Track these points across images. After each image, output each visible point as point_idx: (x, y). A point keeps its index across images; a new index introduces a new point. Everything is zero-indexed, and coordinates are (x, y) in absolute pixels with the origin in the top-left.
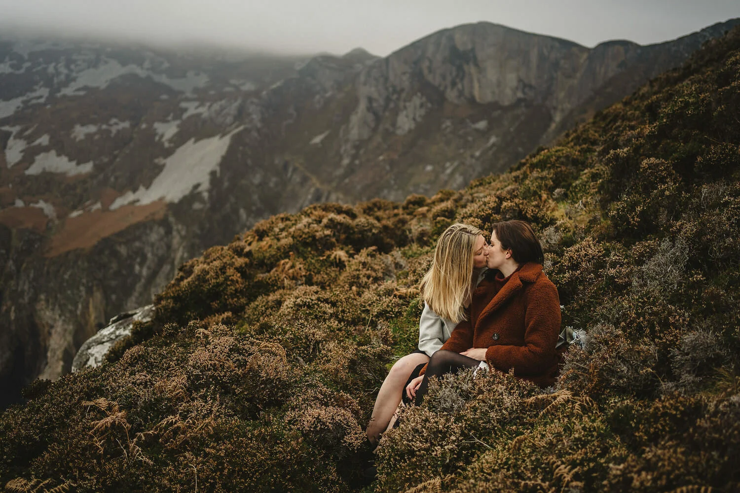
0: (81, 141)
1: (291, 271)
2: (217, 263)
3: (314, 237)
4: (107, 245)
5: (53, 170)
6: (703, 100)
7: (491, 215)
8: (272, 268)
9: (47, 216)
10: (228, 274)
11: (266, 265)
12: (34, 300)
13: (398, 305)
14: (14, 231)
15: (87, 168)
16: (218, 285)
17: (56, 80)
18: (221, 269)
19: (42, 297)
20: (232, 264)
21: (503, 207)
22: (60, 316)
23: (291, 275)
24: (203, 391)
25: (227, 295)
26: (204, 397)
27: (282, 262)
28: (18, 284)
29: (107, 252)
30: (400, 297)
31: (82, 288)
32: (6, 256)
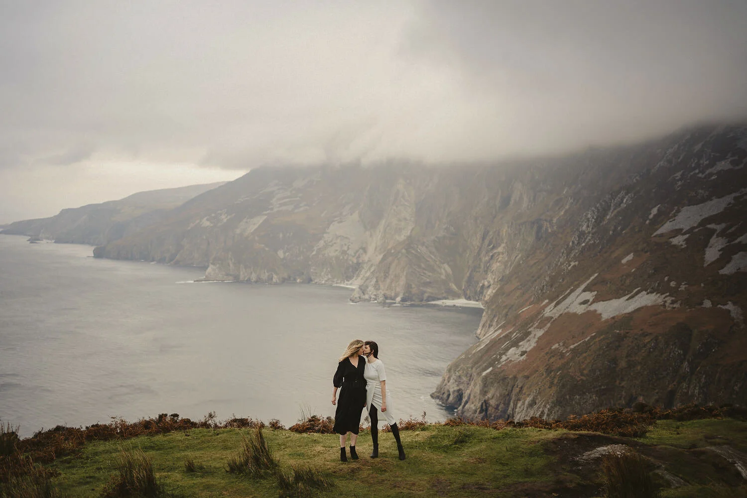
9: (732, 319)
14: (695, 332)
32: (682, 357)
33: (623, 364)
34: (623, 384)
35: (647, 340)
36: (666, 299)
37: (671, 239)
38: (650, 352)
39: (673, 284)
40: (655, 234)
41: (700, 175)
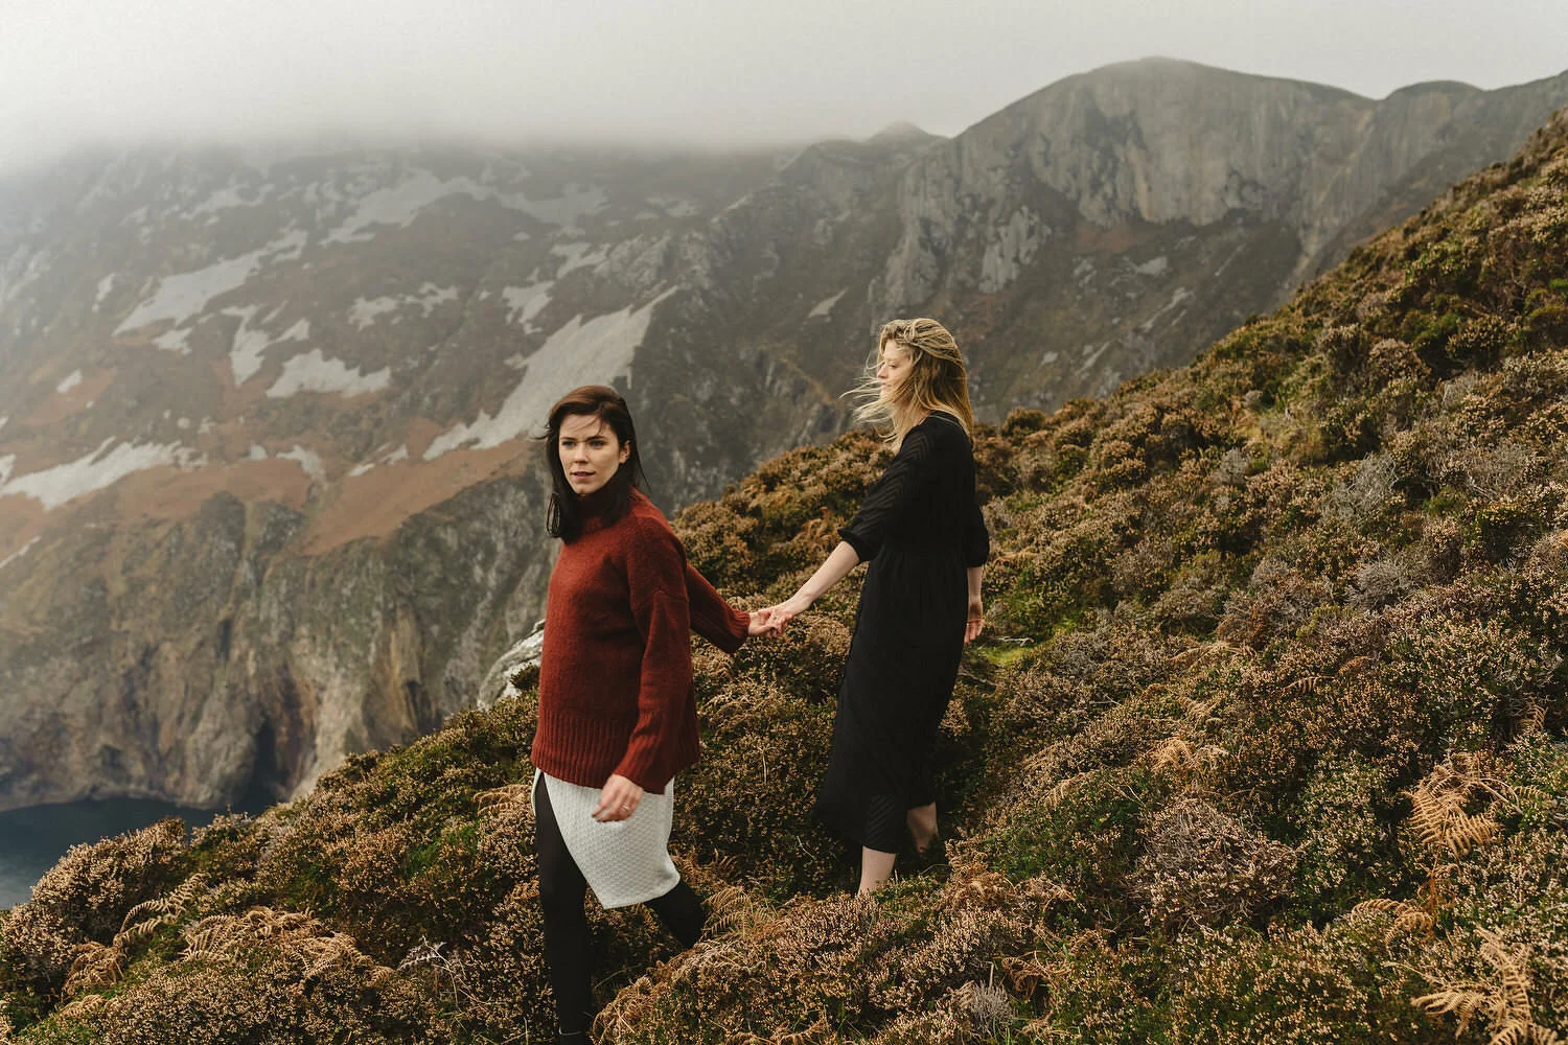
0: (367, 329)
1: (825, 537)
2: (708, 527)
3: (860, 482)
4: (419, 529)
5: (317, 387)
6: (1467, 249)
7: (1146, 435)
8: (794, 535)
9: (307, 476)
10: (727, 543)
11: (785, 528)
12: (289, 636)
13: (1004, 574)
14: (250, 506)
15: (379, 380)
16: (712, 561)
17: (319, 215)
18: (714, 537)
19: (304, 630)
20: (732, 529)
21: (1164, 422)
22: (337, 667)
23: (826, 544)
24: (752, 671)
25: (726, 575)
26: (756, 677)
27: (812, 523)
28: (258, 607)
29: (420, 542)
30: (1006, 564)
31: (376, 613)
32: (236, 555)
33: (119, 587)
34: (126, 626)
35: (160, 532)
36: (179, 452)
37: (157, 340)
38: (170, 555)
39: (183, 423)
40: (117, 331)
41: (184, 216)
